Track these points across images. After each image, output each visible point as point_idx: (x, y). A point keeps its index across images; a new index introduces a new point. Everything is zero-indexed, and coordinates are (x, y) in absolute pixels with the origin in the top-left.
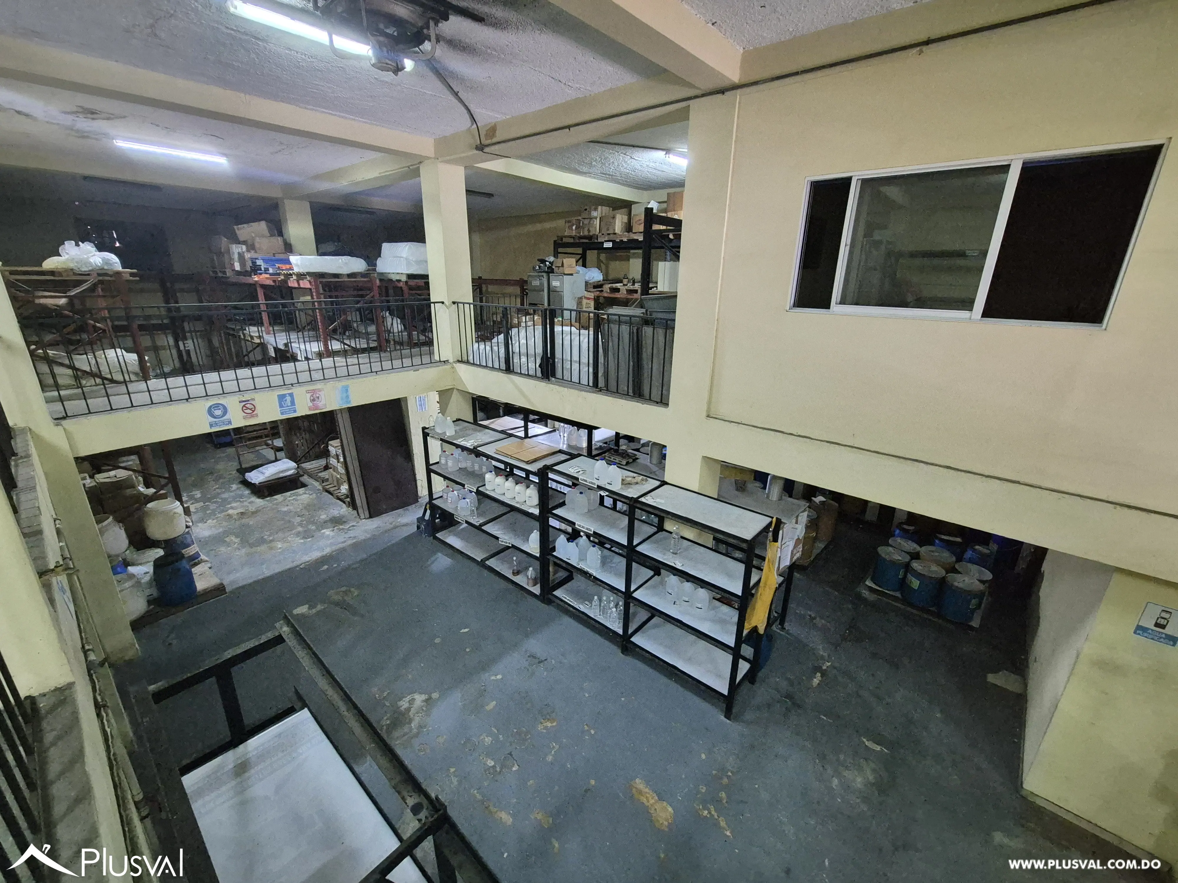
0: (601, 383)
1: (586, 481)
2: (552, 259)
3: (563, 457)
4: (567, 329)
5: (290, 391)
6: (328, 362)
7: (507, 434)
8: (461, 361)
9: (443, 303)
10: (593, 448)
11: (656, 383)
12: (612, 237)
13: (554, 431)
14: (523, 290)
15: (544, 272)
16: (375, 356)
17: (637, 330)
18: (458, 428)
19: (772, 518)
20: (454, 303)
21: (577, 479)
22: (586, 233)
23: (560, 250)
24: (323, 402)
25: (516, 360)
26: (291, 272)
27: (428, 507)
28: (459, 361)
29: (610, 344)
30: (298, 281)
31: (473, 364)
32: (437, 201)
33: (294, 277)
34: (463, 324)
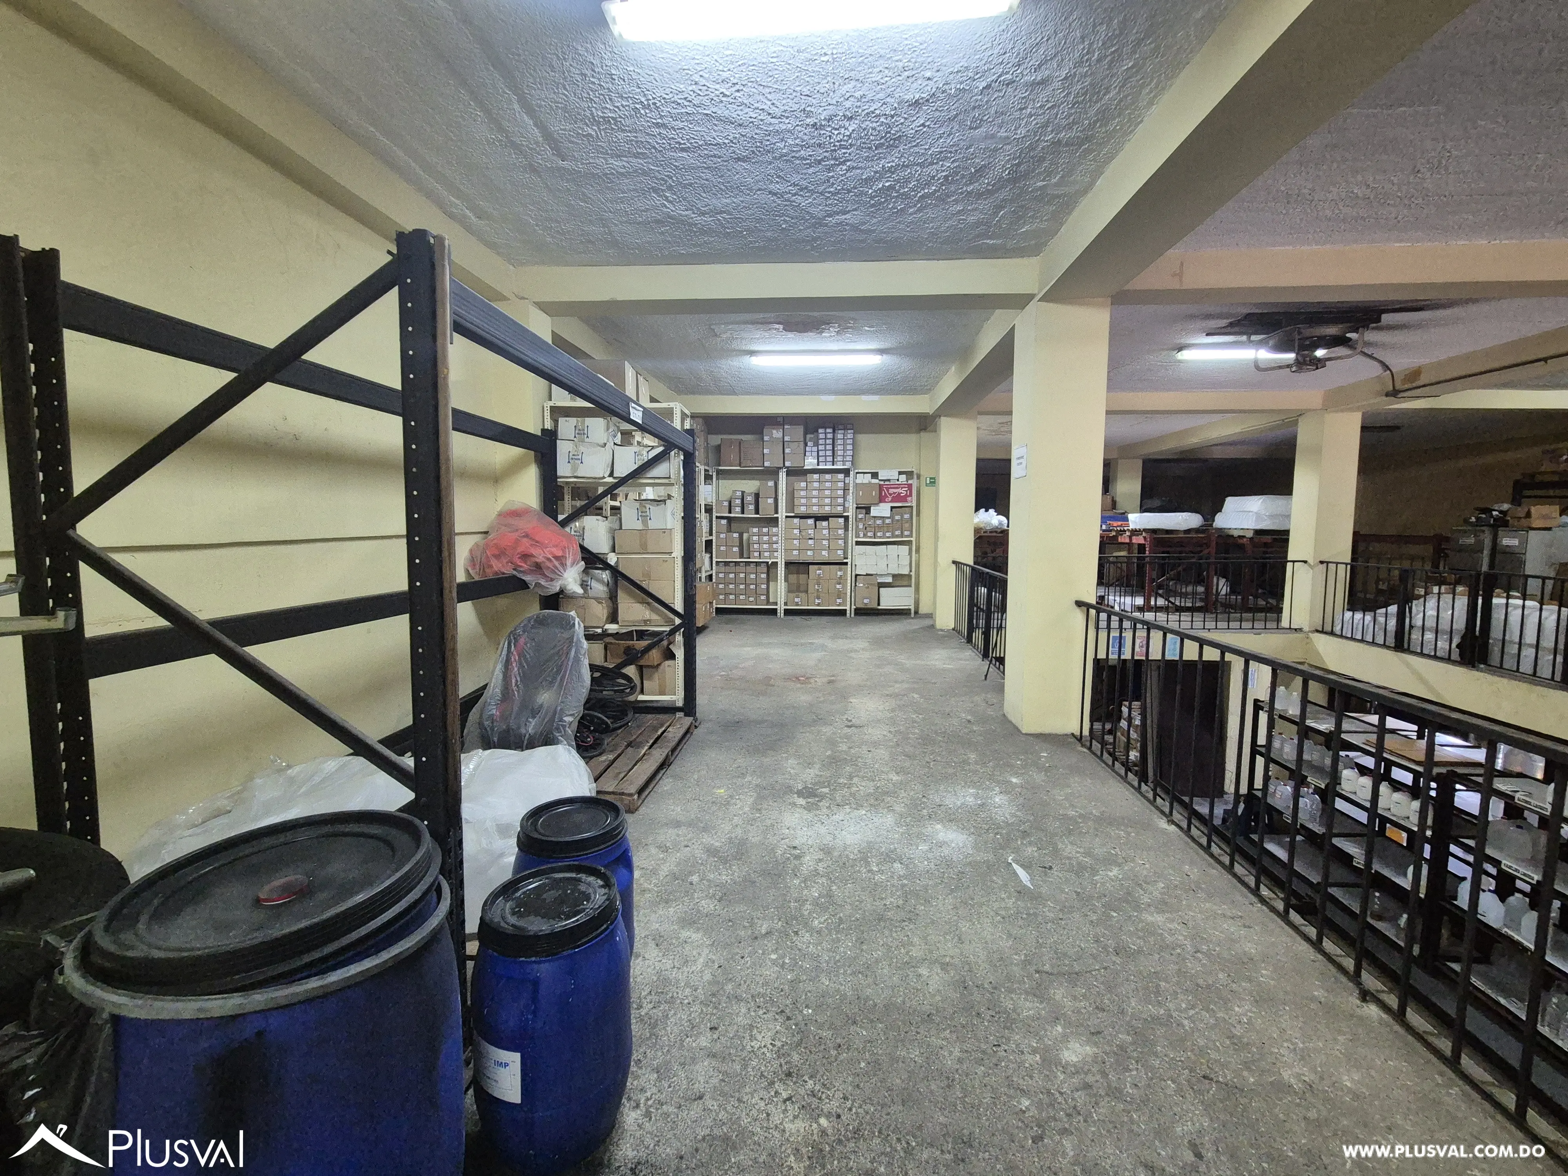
1: (1529, 803)
2: (1506, 507)
4: (1517, 602)
6: (1149, 615)
8: (1321, 631)
9: (1305, 562)
14: (1439, 550)
15: (1487, 525)
16: (1198, 615)
18: (1305, 709)
20: (1322, 562)
21: (1513, 799)
23: (1525, 493)
25: (1416, 636)
26: (1126, 528)
27: (1241, 800)
28: (1317, 631)
30: (1130, 537)
31: (1341, 636)
32: (1317, 451)
33: (1128, 533)
34: (1331, 582)
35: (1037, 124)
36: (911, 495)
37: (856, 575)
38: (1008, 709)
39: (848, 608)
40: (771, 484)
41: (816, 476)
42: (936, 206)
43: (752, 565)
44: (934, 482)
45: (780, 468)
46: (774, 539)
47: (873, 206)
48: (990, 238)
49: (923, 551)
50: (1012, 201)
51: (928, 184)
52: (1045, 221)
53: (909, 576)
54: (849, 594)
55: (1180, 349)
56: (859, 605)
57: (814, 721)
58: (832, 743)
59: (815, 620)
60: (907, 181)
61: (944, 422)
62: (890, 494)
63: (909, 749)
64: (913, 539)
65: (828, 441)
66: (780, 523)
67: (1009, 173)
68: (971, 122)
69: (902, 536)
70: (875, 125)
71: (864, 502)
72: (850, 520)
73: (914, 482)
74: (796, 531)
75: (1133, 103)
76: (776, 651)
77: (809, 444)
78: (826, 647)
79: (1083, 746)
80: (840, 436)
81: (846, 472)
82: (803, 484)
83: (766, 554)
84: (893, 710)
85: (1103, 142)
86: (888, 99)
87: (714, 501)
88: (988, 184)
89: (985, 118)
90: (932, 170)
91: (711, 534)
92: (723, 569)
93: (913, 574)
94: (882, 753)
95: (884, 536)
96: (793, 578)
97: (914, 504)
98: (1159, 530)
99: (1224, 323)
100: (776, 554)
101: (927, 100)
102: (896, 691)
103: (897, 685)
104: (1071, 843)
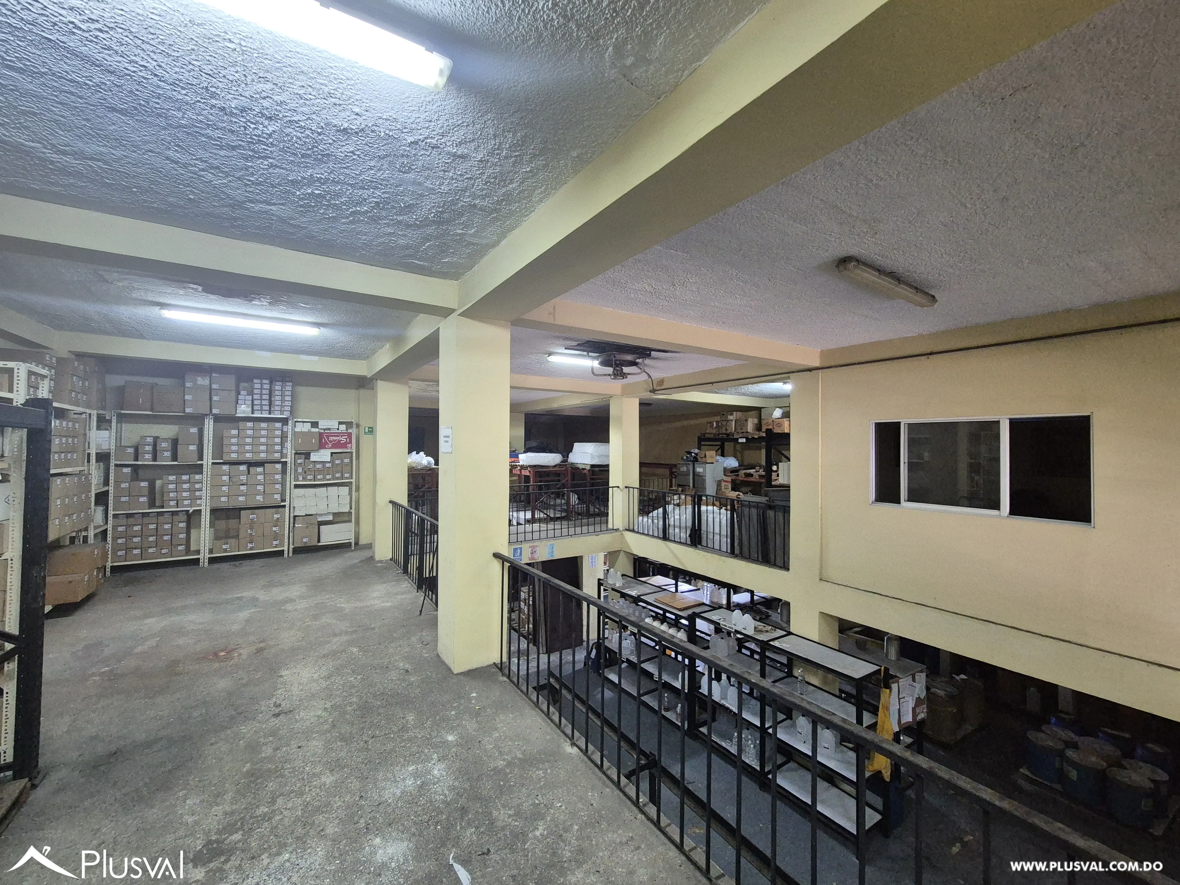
0: (737, 551)
1: (725, 626)
2: (697, 451)
3: (707, 608)
4: (710, 508)
5: (520, 546)
6: (536, 526)
7: (661, 589)
8: (628, 530)
9: (618, 487)
10: (732, 605)
11: (779, 552)
12: (745, 435)
13: (699, 589)
14: (672, 473)
15: (691, 461)
16: (565, 523)
17: (763, 512)
18: (624, 581)
19: (881, 666)
20: (626, 487)
21: (719, 624)
22: (725, 432)
23: (703, 443)
24: (538, 555)
25: (671, 531)
26: (517, 464)
27: (594, 647)
28: (626, 530)
29: (743, 522)
30: (520, 470)
31: (638, 532)
32: (620, 420)
33: (519, 468)
34: (631, 502)
35: (457, 187)
36: (350, 442)
37: (295, 517)
38: (441, 649)
39: (285, 548)
40: (194, 430)
41: (250, 424)
42: (367, 223)
43: (167, 516)
44: (372, 431)
45: (207, 415)
46: (197, 486)
47: (301, 206)
48: (418, 260)
49: (362, 491)
50: (436, 238)
51: (359, 204)
52: (463, 258)
53: (350, 513)
54: (286, 535)
55: (550, 354)
56: (298, 544)
57: (232, 718)
58: (253, 748)
59: (247, 566)
60: (338, 195)
61: (381, 385)
62: (331, 442)
63: (346, 729)
64: (353, 480)
65: (264, 392)
66: (205, 470)
67: (434, 217)
68: (401, 166)
69: (342, 477)
70: (299, 134)
71: (304, 449)
72: (289, 465)
73: (353, 431)
74: (225, 478)
75: (528, 197)
76: (192, 617)
77: (242, 392)
78: (257, 599)
79: (503, 675)
80: (278, 388)
81: (285, 421)
82: (234, 432)
83: (186, 502)
84: (329, 677)
85: (507, 217)
86: (314, 116)
87: (113, 447)
88: (416, 219)
89: (413, 167)
90: (365, 193)
91: (106, 482)
92: (124, 521)
93: (353, 511)
94: (316, 745)
95: (324, 479)
96: (222, 524)
97: (354, 451)
98: (538, 466)
99: (575, 343)
100: (198, 502)
101: (356, 133)
102: (335, 647)
103: (335, 640)
104: (504, 806)
